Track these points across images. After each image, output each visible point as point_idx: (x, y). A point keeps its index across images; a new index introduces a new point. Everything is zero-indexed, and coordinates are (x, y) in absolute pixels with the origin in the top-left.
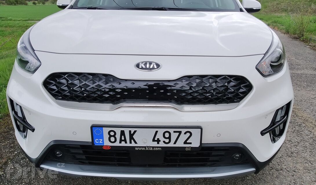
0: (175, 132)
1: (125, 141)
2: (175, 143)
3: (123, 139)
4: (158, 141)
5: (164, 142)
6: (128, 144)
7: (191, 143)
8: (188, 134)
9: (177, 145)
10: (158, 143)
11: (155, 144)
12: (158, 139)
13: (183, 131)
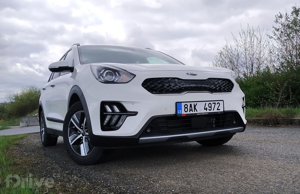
0: (213, 103)
1: (192, 110)
3: (191, 109)
4: (206, 109)
5: (209, 109)
6: (194, 112)
7: (220, 110)
8: (218, 104)
9: (214, 111)
10: (206, 111)
11: (205, 111)
13: (216, 102)
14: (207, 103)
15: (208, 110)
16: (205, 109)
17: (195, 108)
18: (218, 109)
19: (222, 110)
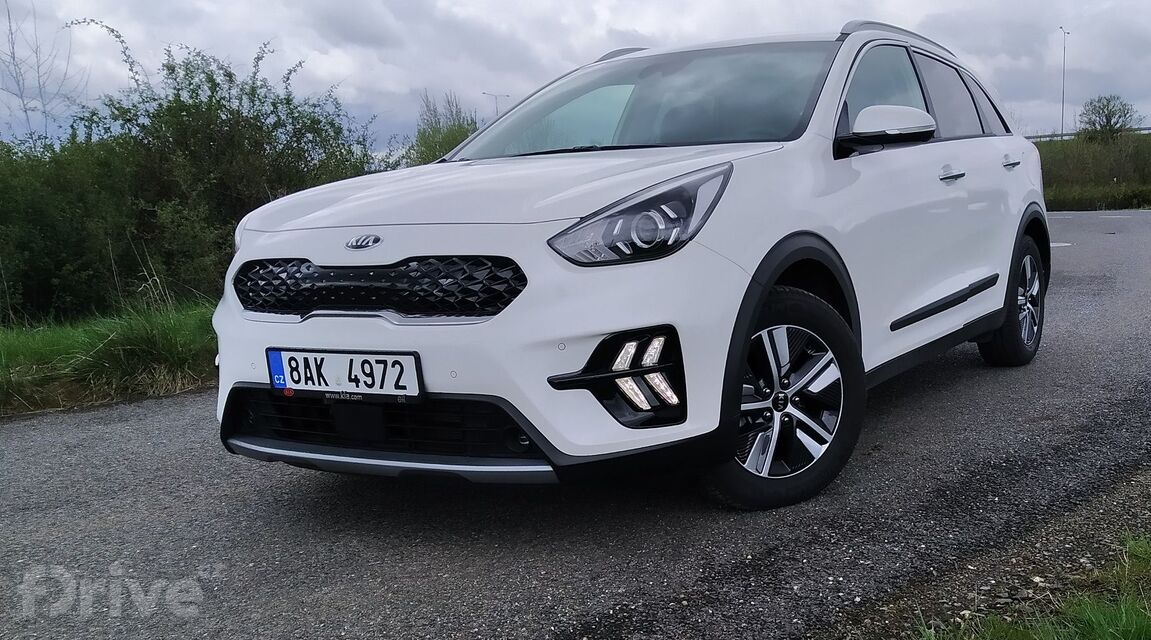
0: (378, 362)
1: (311, 379)
2: (381, 387)
4: (356, 381)
6: (317, 388)
7: (404, 388)
8: (397, 366)
10: (357, 386)
12: (356, 376)
13: (390, 359)
14: (358, 359)
15: (361, 384)
16: (350, 380)
17: (320, 375)
18: (397, 386)
19: (413, 390)
